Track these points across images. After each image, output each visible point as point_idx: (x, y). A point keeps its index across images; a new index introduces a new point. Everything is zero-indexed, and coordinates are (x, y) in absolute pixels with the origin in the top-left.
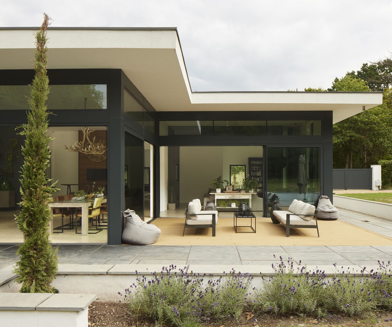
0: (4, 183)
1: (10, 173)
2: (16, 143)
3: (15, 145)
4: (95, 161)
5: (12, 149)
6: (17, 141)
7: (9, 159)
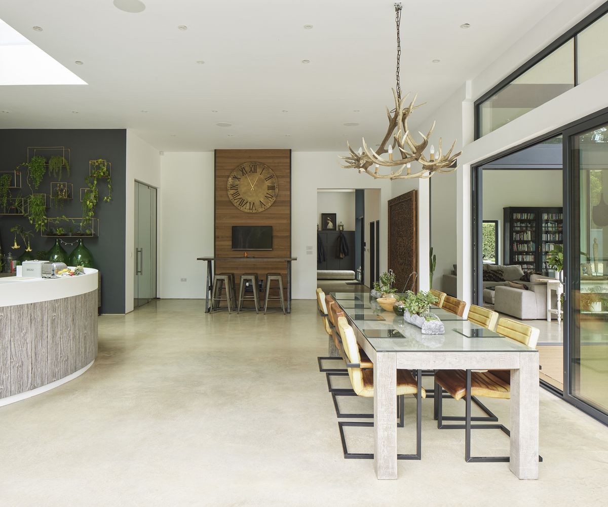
0: (80, 256)
1: (91, 235)
2: (105, 169)
3: (102, 174)
4: (249, 211)
5: (95, 182)
6: (106, 164)
7: (88, 202)
